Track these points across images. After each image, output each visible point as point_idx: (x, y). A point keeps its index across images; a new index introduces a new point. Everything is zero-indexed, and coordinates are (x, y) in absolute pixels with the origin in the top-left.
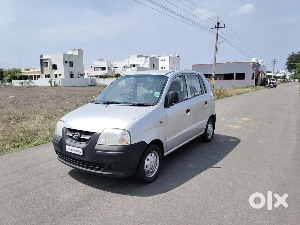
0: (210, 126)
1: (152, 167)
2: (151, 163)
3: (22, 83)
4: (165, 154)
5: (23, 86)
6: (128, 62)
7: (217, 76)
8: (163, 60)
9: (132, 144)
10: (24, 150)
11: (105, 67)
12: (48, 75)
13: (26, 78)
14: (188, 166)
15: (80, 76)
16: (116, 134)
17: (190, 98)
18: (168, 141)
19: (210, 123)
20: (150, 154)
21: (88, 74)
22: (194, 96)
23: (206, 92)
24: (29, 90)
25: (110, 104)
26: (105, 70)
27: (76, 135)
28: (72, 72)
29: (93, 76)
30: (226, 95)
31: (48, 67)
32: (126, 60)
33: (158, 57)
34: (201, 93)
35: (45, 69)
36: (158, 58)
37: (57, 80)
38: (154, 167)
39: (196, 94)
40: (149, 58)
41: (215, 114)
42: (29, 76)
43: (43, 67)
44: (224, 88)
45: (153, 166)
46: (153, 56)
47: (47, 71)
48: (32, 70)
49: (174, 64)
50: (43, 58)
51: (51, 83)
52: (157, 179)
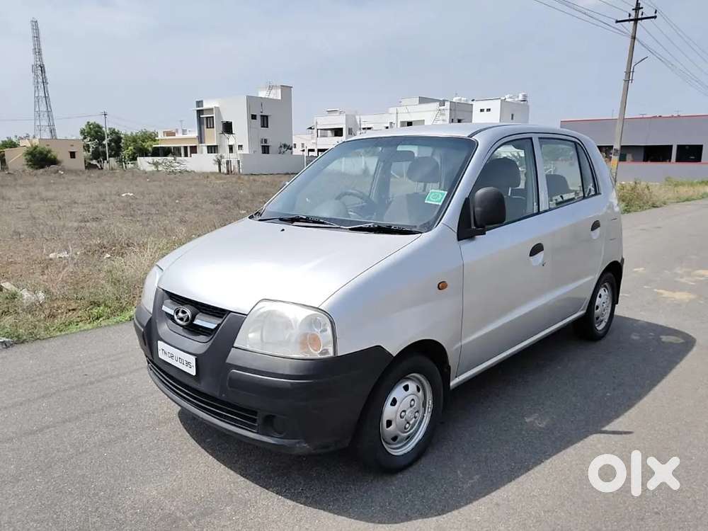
0: (604, 294)
1: (408, 423)
2: (404, 411)
3: (156, 164)
4: (453, 383)
5: (158, 171)
6: (395, 115)
7: (627, 152)
8: (485, 110)
9: (339, 355)
10: (99, 332)
11: (341, 129)
12: (215, 146)
13: (166, 152)
14: (528, 420)
15: (283, 149)
16: (290, 321)
17: (546, 211)
18: (464, 342)
19: (605, 287)
20: (404, 385)
21: (303, 144)
22: (561, 203)
23: (597, 193)
24: (170, 180)
25: (296, 223)
26: (341, 135)
27: (184, 312)
28: (266, 141)
29: (313, 150)
30: (648, 202)
31: (213, 127)
32: (393, 110)
33: (470, 102)
34: (581, 195)
35: (207, 131)
36: (472, 105)
37: (233, 158)
38: (414, 424)
39: (566, 197)
40: (447, 105)
41: (623, 260)
42: (174, 148)
43: (202, 127)
44: (643, 184)
45: (411, 422)
46: (460, 100)
47: (212, 137)
48: (180, 135)
49: (512, 118)
50: (202, 106)
51: (220, 165)
52: (423, 461)
